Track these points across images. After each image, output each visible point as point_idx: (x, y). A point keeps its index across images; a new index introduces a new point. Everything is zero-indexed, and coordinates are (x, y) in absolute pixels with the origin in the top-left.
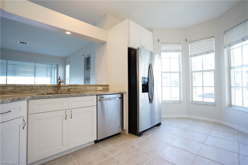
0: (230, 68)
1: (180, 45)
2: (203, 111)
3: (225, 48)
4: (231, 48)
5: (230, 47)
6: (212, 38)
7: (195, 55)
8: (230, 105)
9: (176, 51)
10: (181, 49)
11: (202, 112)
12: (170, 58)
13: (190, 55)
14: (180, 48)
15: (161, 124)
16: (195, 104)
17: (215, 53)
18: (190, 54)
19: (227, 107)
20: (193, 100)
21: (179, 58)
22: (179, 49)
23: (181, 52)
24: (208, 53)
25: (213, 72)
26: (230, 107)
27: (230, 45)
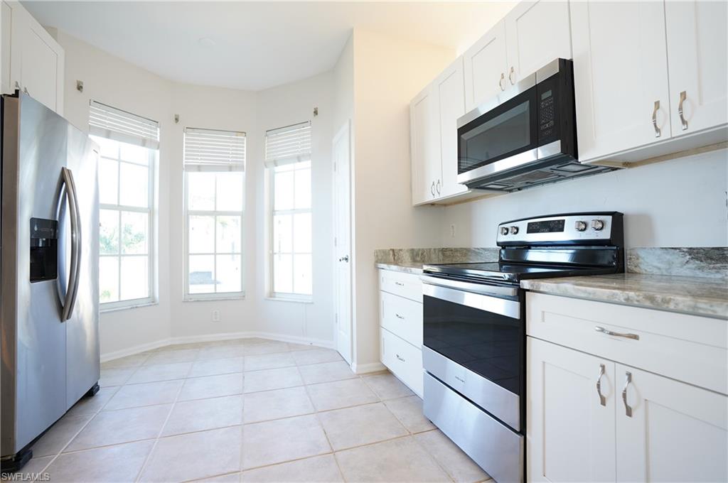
0: (273, 212)
1: (157, 127)
2: (216, 318)
3: (267, 167)
4: (277, 169)
5: (276, 166)
6: (242, 136)
7: (199, 168)
8: (272, 294)
9: (144, 143)
10: (158, 139)
11: (214, 320)
12: (119, 161)
13: (184, 164)
14: (156, 138)
15: (98, 389)
16: (195, 301)
17: (244, 173)
18: (184, 161)
19: (266, 300)
20: (190, 293)
21: (152, 168)
22: (153, 138)
23: (158, 148)
24: (230, 168)
25: (239, 218)
26: (271, 297)
27: (275, 163)
